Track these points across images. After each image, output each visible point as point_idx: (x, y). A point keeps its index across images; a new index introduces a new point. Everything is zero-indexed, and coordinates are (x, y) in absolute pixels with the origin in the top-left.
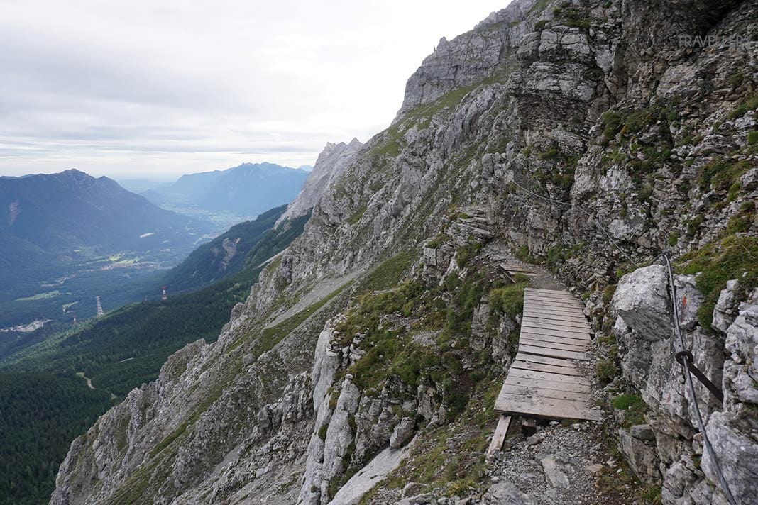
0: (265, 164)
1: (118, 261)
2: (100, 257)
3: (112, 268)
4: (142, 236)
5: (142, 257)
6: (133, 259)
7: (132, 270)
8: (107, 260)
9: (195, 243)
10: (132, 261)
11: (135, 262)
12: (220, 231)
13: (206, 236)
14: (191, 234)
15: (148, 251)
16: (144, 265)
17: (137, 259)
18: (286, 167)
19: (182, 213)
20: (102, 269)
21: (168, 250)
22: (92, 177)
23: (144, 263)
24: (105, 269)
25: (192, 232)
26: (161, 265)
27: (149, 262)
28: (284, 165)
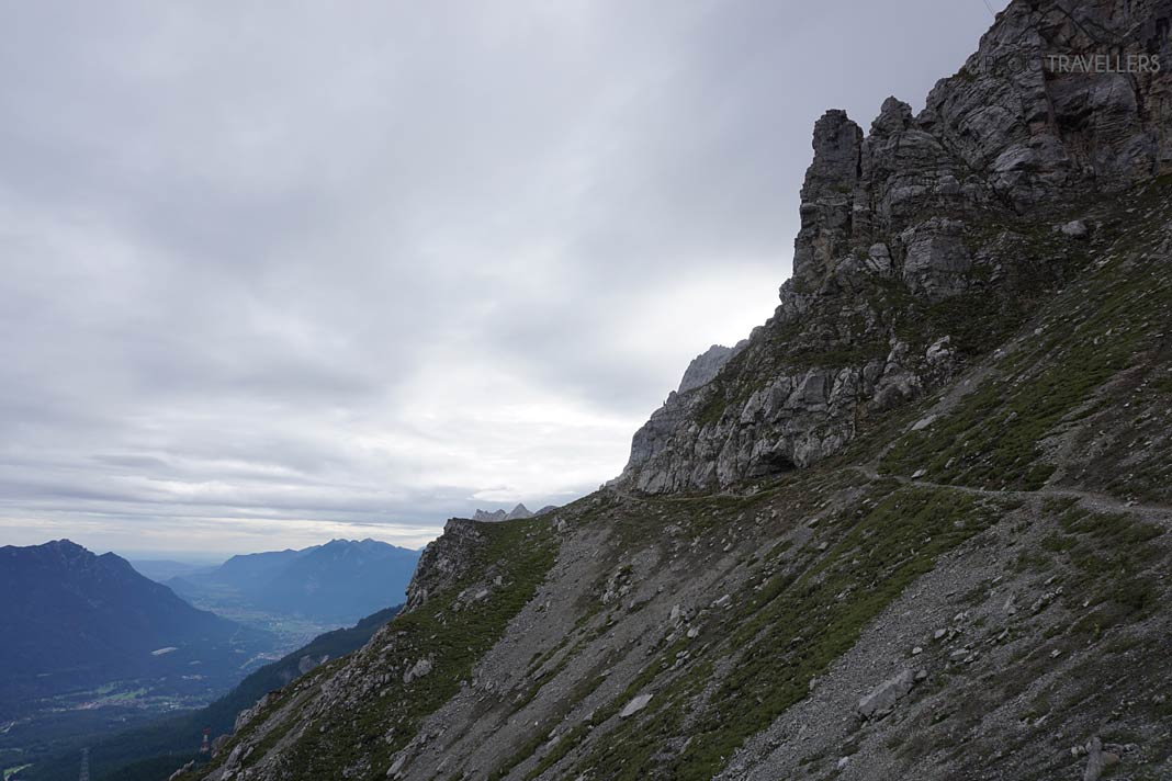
0: (368, 541)
1: (109, 694)
2: (80, 688)
3: (97, 706)
4: (155, 653)
5: (151, 689)
6: (135, 690)
7: (133, 710)
8: (91, 693)
9: (243, 667)
10: (132, 695)
11: (138, 697)
12: (285, 648)
13: (261, 656)
14: (237, 651)
15: (163, 679)
16: (153, 702)
17: (142, 691)
18: (400, 548)
19: (227, 616)
20: (80, 708)
21: (198, 677)
22: (92, 553)
23: (153, 698)
24: (85, 707)
25: (241, 648)
26: (182, 702)
27: (160, 698)
28: (396, 544)
